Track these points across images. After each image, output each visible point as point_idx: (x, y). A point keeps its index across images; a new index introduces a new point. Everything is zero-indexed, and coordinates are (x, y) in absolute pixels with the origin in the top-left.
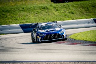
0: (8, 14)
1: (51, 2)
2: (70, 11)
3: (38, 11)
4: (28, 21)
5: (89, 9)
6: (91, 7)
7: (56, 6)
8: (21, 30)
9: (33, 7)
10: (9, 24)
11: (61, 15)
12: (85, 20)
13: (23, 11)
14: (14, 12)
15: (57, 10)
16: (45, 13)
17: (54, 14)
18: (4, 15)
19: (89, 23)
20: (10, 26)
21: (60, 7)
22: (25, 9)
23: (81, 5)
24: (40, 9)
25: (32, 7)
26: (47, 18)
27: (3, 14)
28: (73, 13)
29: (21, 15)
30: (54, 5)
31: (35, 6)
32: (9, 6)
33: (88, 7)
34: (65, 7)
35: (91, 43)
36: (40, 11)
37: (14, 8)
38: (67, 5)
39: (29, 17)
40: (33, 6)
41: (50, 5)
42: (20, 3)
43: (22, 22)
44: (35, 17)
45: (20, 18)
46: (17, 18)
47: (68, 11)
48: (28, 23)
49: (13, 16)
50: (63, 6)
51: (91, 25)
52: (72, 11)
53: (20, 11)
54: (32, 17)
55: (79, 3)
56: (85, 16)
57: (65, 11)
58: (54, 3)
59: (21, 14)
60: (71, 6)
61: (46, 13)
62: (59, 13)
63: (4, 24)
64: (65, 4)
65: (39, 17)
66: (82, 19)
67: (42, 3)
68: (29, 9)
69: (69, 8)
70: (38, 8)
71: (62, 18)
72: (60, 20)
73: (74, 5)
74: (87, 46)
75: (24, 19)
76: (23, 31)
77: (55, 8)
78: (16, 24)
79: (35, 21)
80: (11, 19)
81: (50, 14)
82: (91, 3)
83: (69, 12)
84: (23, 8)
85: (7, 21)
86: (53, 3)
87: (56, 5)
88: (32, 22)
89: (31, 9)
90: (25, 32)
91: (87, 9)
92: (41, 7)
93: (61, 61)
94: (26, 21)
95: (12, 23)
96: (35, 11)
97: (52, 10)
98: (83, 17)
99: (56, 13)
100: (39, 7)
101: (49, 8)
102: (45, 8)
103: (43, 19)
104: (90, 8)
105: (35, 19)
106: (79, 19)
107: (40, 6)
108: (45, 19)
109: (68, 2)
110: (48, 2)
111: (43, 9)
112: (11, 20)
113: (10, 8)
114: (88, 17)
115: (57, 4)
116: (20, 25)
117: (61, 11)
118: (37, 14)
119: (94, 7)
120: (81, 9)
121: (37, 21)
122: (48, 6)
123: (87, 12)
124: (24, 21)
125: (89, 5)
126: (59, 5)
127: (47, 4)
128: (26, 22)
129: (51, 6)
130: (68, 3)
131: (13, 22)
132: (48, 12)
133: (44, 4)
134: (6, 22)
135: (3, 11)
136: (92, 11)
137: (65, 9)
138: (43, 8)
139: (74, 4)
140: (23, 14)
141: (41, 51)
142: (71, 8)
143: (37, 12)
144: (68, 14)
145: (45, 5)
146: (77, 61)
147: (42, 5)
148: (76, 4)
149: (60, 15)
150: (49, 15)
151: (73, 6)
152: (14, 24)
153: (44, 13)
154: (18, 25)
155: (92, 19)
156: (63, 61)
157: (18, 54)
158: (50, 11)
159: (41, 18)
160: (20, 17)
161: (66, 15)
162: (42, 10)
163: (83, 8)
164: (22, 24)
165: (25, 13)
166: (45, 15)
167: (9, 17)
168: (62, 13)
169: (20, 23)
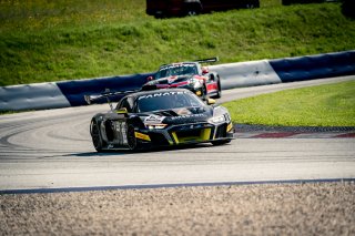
0: (23, 54)
1: (146, 15)
2: (201, 40)
3: (111, 41)
4: (82, 71)
5: (257, 32)
6: (262, 28)
7: (162, 28)
8: (62, 99)
9: (97, 31)
10: (26, 82)
11: (176, 53)
12: (246, 66)
13: (65, 42)
14: (40, 48)
15: (165, 38)
16: (131, 48)
17: (157, 49)
18: (12, 56)
19: (257, 73)
20: (31, 88)
21: (172, 30)
22: (72, 37)
23: (233, 22)
24: (117, 37)
26: (137, 60)
27: (8, 55)
28: (210, 46)
29: (62, 54)
30: (156, 23)
31: (100, 27)
32: (25, 31)
33: (254, 26)
34: (189, 30)
35: (264, 131)
36: (116, 41)
37: (40, 34)
38: (194, 21)
39: (86, 62)
40: (96, 28)
41: (143, 23)
42: (56, 20)
43: (65, 76)
44: (103, 61)
45: (57, 63)
46: (49, 64)
47: (196, 41)
48: (83, 77)
49: (37, 58)
50: (181, 26)
51: (262, 77)
52: (210, 40)
53: (59, 42)
54: (94, 62)
55: (228, 15)
56: (245, 52)
57: (188, 41)
58: (157, 17)
59: (61, 51)
60: (204, 25)
61: (135, 46)
62: (171, 45)
63: (14, 84)
64: (187, 19)
65: (113, 59)
66: (237, 61)
67: (120, 20)
68: (83, 38)
69: (201, 32)
70: (111, 34)
73: (215, 23)
74: (254, 140)
75: (70, 66)
76: (66, 102)
77: (158, 31)
78: (46, 80)
79: (103, 72)
80: (32, 67)
81: (147, 49)
82: (261, 14)
83: (200, 44)
84: (67, 35)
85: (20, 73)
86: (152, 17)
87: (164, 25)
88: (93, 76)
89: (91, 36)
90: (74, 103)
91: (249, 33)
92: (120, 30)
93: (180, 185)
94: (74, 71)
95: (34, 78)
96: (101, 42)
97: (151, 39)
98: (241, 56)
99: (161, 47)
100: (113, 30)
101: (141, 32)
102: (129, 33)
103: (126, 66)
104: (259, 30)
105: (103, 65)
106: (230, 61)
107: (117, 27)
108: (132, 65)
109: (197, 14)
110: (139, 15)
111: (124, 37)
112: (31, 71)
113: (30, 37)
114: (255, 56)
115: (167, 21)
116: (59, 85)
117: (178, 41)
118: (107, 50)
119: (269, 26)
120: (234, 33)
121: (108, 71)
122: (137, 28)
123: (250, 43)
124: (71, 73)
125: (257, 20)
126: (171, 23)
127: (137, 20)
128: (77, 75)
129: (147, 26)
130: (196, 18)
131: (39, 77)
132: (139, 44)
133: (127, 22)
134: (18, 77)
135: (9, 46)
136: (264, 38)
137: (188, 34)
138: (124, 34)
139: (214, 19)
140: (67, 52)
142: (207, 31)
143: (108, 44)
144: (197, 49)
145: (130, 25)
146: (226, 184)
147: (122, 26)
148: (220, 21)
149: (175, 50)
150: (142, 52)
151: (212, 26)
152: (40, 81)
153: (127, 47)
154: (54, 83)
155: (266, 61)
156: (186, 185)
157: (56, 167)
158: (145, 40)
159: (120, 63)
160: (59, 60)
161: (191, 53)
162: (120, 39)
163: (239, 30)
164: (64, 81)
165: (71, 50)
166: (130, 52)
167: (27, 61)
168: (181, 47)
169: (60, 77)
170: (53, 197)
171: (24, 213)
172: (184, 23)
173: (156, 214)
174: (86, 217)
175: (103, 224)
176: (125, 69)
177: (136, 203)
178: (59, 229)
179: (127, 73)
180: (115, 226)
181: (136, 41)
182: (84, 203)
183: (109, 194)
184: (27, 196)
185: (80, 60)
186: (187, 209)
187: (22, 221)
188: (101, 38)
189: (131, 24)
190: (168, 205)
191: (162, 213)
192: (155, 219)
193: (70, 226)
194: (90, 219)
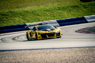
0: (48, 13)
1: (80, 2)
4: (63, 17)
8: (58, 24)
9: (67, 6)
10: (48, 20)
14: (52, 11)
15: (85, 8)
16: (76, 11)
17: (83, 11)
18: (45, 13)
20: (50, 22)
21: (88, 5)
22: (60, 8)
24: (72, 8)
25: (65, 7)
26: (78, 14)
27: (44, 13)
30: (83, 4)
31: (68, 5)
32: (48, 7)
36: (72, 9)
37: (52, 8)
38: (93, 3)
39: (64, 14)
42: (56, 4)
43: (58, 18)
44: (68, 14)
45: (56, 15)
46: (54, 15)
48: (63, 18)
49: (51, 14)
50: (90, 4)
53: (57, 9)
54: (66, 14)
57: (92, 8)
59: (57, 12)
61: (77, 10)
62: (87, 9)
63: (45, 21)
65: (71, 14)
67: (73, 3)
68: (63, 8)
70: (71, 7)
71: (89, 13)
72: (88, 15)
75: (60, 16)
76: (59, 25)
77: (83, 6)
78: (54, 20)
79: (68, 17)
80: (50, 16)
84: (59, 8)
86: (82, 2)
89: (65, 8)
90: (61, 26)
92: (73, 6)
93: (90, 47)
94: (61, 17)
95: (51, 19)
96: (68, 9)
97: (81, 8)
99: (84, 10)
100: (71, 6)
101: (79, 6)
102: (76, 6)
103: (75, 15)
105: (68, 15)
108: (76, 15)
110: (78, 2)
112: (50, 17)
115: (86, 3)
116: (57, 21)
117: (89, 8)
118: (70, 11)
121: (70, 17)
122: (78, 5)
124: (60, 17)
126: (87, 4)
128: (62, 18)
129: (80, 4)
132: (78, 9)
134: (46, 19)
135: (44, 11)
137: (92, 6)
138: (74, 7)
141: (73, 39)
143: (70, 10)
149: (88, 11)
150: (79, 12)
152: (52, 20)
153: (75, 10)
156: (91, 47)
157: (56, 42)
158: (80, 8)
159: (73, 14)
160: (57, 14)
161: (93, 11)
164: (58, 20)
165: (60, 11)
166: (76, 12)
167: (49, 15)
168: (90, 10)
169: (57, 19)
170: (56, 50)
171: (48, 54)
172: (91, 3)
173: (83, 55)
174: (64, 55)
175: (69, 57)
176: (74, 16)
177: (78, 52)
178: (58, 58)
179: (75, 17)
180: (72, 58)
181: (77, 9)
182: (64, 52)
183: (70, 49)
184: (49, 50)
185: (62, 14)
186: (92, 54)
187: (48, 56)
188: (68, 8)
189: (76, 4)
190: (86, 52)
191: (85, 54)
192: (83, 56)
193: (61, 58)
194: (66, 56)
